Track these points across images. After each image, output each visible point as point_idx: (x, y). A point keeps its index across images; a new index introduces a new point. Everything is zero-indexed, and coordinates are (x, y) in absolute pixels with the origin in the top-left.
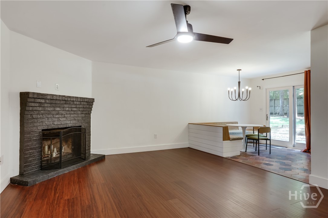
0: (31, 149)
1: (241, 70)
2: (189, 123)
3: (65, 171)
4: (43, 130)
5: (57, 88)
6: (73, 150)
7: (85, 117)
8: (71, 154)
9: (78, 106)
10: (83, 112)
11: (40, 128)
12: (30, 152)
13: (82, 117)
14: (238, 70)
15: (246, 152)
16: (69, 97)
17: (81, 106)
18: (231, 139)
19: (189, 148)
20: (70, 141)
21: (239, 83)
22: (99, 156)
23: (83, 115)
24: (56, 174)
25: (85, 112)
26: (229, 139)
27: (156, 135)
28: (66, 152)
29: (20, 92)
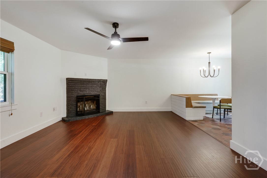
0: (71, 105)
1: (210, 53)
2: (171, 95)
3: (86, 117)
4: (77, 96)
5: (86, 75)
6: (96, 107)
7: (102, 90)
8: (95, 109)
9: (97, 84)
10: (101, 87)
11: (76, 95)
12: (70, 107)
13: (100, 90)
14: (208, 53)
15: (213, 118)
16: (91, 79)
17: (99, 84)
18: (193, 107)
19: (171, 111)
20: (95, 102)
21: (209, 63)
22: (109, 112)
23: (101, 89)
24: (81, 118)
25: (102, 87)
26: (191, 106)
27: (147, 102)
28: (93, 108)
29: (66, 78)
